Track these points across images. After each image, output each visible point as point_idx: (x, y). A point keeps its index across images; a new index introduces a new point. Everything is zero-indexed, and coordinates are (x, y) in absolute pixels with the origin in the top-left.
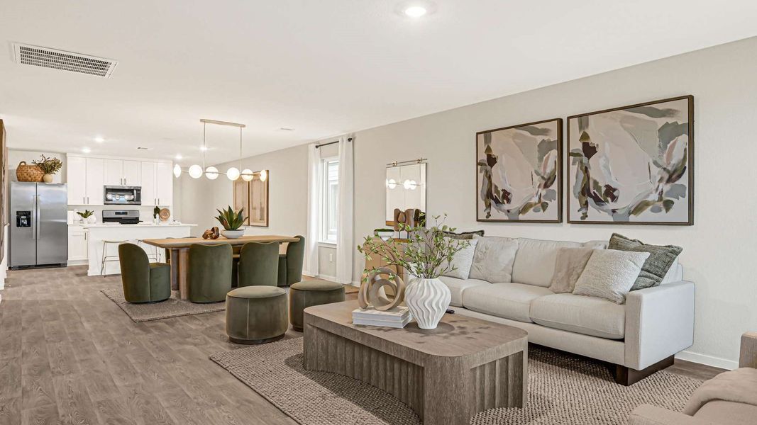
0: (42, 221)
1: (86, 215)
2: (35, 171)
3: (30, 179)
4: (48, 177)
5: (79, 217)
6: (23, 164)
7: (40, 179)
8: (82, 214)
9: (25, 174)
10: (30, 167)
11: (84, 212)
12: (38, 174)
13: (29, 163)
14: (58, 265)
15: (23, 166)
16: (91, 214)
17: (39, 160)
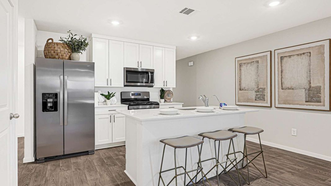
0: (70, 102)
1: (108, 97)
2: (62, 49)
3: (57, 57)
4: (75, 55)
5: (103, 99)
6: (50, 41)
7: (67, 58)
8: (106, 96)
9: (52, 52)
10: (57, 44)
11: (107, 94)
12: (65, 52)
13: (56, 40)
14: (86, 153)
15: (50, 43)
16: (113, 96)
17: (66, 37)
